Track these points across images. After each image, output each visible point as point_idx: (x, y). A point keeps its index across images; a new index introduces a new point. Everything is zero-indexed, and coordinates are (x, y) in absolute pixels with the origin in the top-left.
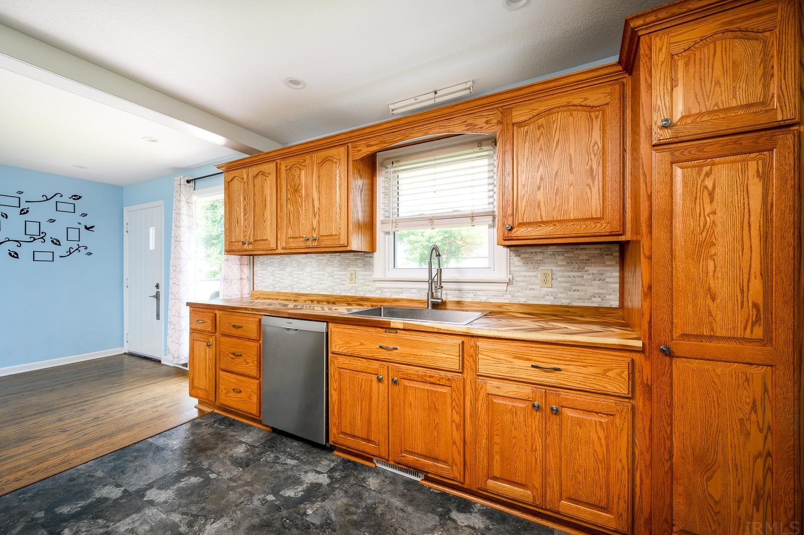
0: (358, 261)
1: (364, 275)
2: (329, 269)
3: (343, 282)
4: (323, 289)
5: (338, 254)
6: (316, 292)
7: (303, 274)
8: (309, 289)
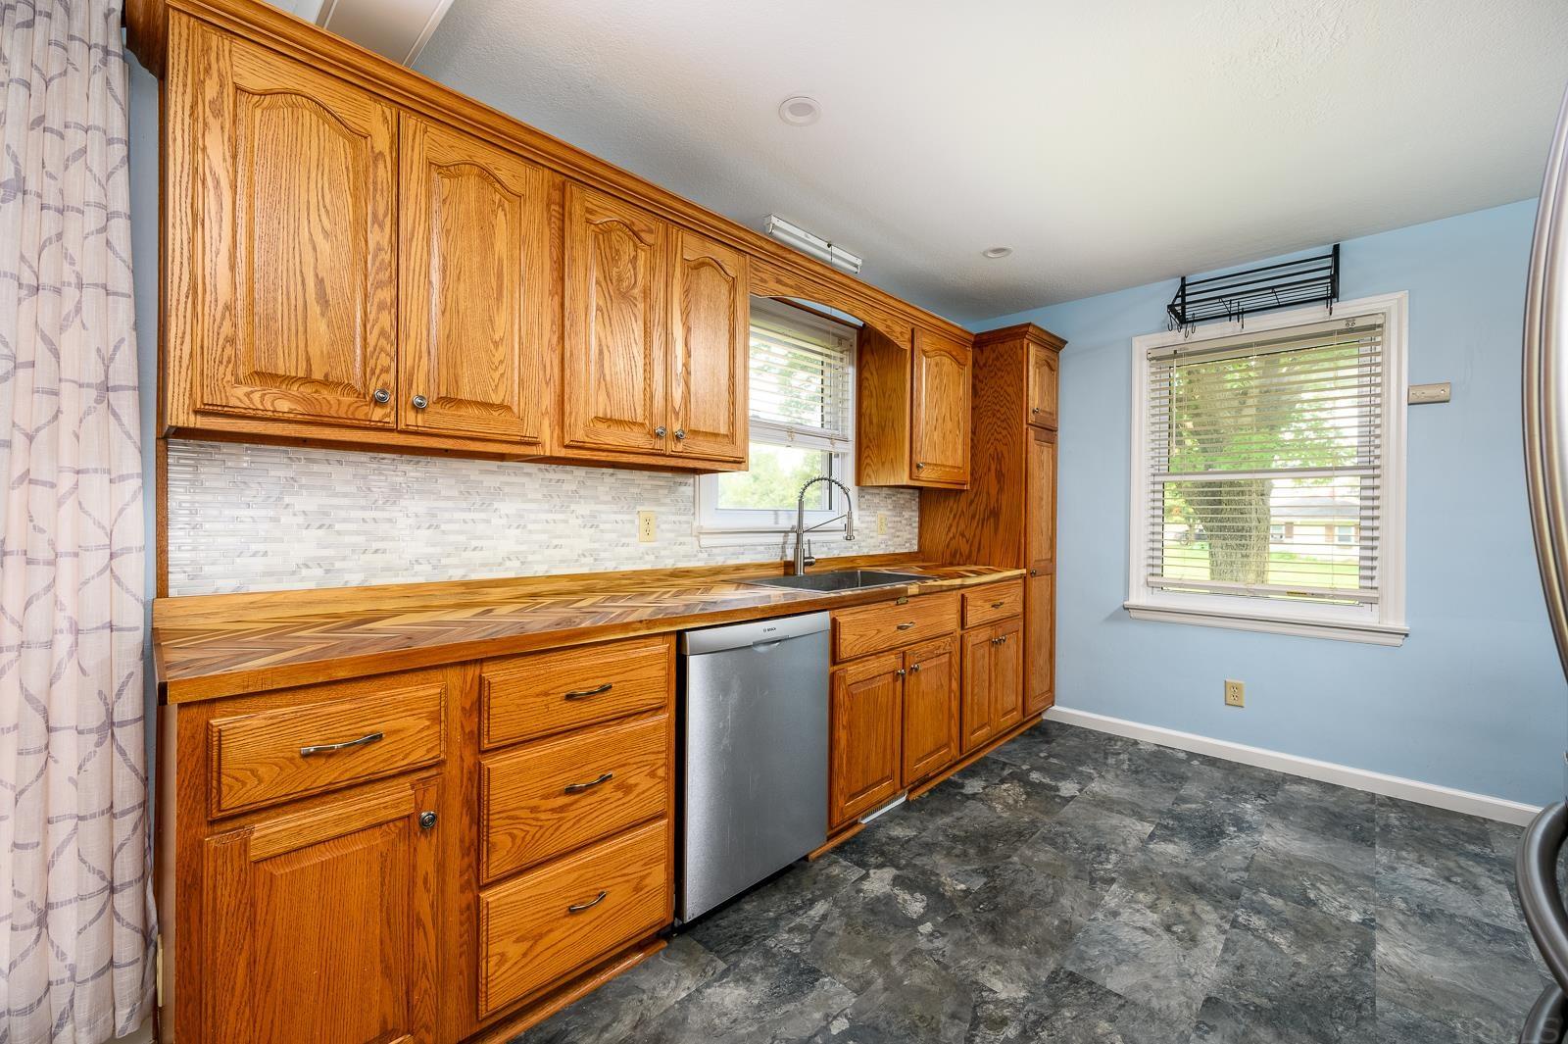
0: (661, 491)
1: (674, 522)
2: (583, 508)
3: (624, 540)
4: (562, 561)
5: (611, 471)
6: (540, 570)
7: (488, 521)
8: (516, 564)
